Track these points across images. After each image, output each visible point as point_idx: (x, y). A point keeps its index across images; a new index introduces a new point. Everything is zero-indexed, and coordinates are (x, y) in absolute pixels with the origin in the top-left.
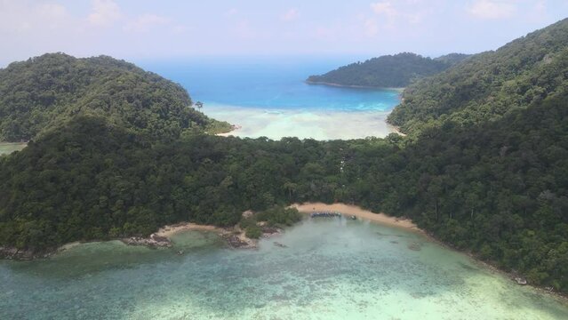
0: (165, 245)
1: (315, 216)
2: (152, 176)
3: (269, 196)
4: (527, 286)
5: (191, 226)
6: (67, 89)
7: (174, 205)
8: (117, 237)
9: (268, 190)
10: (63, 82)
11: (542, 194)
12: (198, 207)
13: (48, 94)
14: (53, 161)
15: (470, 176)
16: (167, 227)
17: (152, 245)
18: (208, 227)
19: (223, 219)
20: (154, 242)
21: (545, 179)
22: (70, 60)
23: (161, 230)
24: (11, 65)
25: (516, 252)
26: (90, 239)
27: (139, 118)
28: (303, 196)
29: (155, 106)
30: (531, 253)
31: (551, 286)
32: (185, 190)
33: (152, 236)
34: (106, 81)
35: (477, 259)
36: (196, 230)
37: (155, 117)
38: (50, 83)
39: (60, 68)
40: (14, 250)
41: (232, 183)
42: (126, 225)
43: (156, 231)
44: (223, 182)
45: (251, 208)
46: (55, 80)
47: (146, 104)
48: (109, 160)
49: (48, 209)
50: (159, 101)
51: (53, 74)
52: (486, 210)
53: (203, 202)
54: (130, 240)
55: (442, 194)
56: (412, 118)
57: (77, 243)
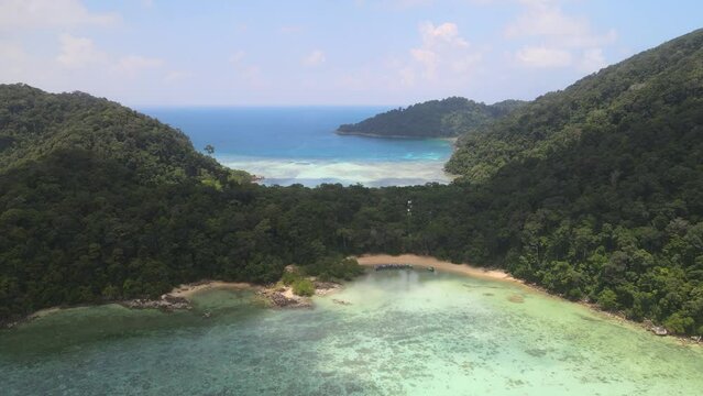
0: (184, 307)
1: (380, 268)
2: (162, 218)
3: (318, 244)
4: (669, 337)
5: (217, 284)
7: (194, 256)
8: (114, 299)
9: (317, 238)
10: (25, 120)
11: (672, 222)
12: (226, 258)
13: (4, 134)
14: (21, 198)
15: (577, 208)
16: (183, 287)
17: (165, 307)
18: (241, 285)
19: (262, 273)
20: (167, 303)
21: (673, 204)
22: (36, 92)
23: (175, 290)
25: (649, 294)
26: (74, 303)
27: (133, 160)
28: (362, 246)
29: (153, 146)
30: (668, 295)
31: (698, 335)
32: (208, 235)
33: (163, 297)
34: (86, 116)
35: (597, 309)
36: (224, 289)
37: (153, 161)
38: (8, 120)
39: (22, 101)
41: (269, 227)
42: (128, 282)
43: (168, 290)
44: (258, 227)
45: (295, 261)
46: (15, 116)
47: (142, 144)
48: (100, 199)
49: (14, 261)
50: (158, 141)
51: (12, 109)
52: (602, 248)
53: (233, 252)
54: (133, 303)
55: (543, 232)
56: (477, 163)
57: (56, 310)
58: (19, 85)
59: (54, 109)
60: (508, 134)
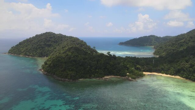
0: (109, 80)
6: (54, 42)
7: (108, 70)
8: (94, 78)
10: (53, 40)
12: (115, 71)
13: (50, 43)
16: (106, 76)
18: (118, 77)
20: (105, 79)
22: (54, 34)
24: (36, 35)
26: (86, 78)
28: (143, 70)
32: (110, 65)
34: (68, 39)
38: (49, 40)
39: (52, 36)
40: (67, 80)
42: (96, 74)
43: (103, 77)
45: (128, 72)
51: (50, 38)
53: (116, 69)
54: (97, 79)
55: (191, 67)
56: (164, 52)
57: (82, 79)
58: (50, 32)
59: (59, 38)
60: (172, 45)
